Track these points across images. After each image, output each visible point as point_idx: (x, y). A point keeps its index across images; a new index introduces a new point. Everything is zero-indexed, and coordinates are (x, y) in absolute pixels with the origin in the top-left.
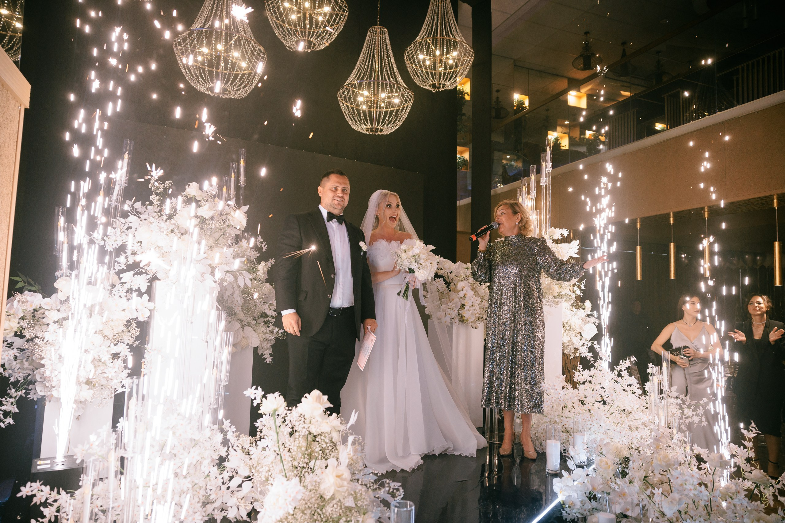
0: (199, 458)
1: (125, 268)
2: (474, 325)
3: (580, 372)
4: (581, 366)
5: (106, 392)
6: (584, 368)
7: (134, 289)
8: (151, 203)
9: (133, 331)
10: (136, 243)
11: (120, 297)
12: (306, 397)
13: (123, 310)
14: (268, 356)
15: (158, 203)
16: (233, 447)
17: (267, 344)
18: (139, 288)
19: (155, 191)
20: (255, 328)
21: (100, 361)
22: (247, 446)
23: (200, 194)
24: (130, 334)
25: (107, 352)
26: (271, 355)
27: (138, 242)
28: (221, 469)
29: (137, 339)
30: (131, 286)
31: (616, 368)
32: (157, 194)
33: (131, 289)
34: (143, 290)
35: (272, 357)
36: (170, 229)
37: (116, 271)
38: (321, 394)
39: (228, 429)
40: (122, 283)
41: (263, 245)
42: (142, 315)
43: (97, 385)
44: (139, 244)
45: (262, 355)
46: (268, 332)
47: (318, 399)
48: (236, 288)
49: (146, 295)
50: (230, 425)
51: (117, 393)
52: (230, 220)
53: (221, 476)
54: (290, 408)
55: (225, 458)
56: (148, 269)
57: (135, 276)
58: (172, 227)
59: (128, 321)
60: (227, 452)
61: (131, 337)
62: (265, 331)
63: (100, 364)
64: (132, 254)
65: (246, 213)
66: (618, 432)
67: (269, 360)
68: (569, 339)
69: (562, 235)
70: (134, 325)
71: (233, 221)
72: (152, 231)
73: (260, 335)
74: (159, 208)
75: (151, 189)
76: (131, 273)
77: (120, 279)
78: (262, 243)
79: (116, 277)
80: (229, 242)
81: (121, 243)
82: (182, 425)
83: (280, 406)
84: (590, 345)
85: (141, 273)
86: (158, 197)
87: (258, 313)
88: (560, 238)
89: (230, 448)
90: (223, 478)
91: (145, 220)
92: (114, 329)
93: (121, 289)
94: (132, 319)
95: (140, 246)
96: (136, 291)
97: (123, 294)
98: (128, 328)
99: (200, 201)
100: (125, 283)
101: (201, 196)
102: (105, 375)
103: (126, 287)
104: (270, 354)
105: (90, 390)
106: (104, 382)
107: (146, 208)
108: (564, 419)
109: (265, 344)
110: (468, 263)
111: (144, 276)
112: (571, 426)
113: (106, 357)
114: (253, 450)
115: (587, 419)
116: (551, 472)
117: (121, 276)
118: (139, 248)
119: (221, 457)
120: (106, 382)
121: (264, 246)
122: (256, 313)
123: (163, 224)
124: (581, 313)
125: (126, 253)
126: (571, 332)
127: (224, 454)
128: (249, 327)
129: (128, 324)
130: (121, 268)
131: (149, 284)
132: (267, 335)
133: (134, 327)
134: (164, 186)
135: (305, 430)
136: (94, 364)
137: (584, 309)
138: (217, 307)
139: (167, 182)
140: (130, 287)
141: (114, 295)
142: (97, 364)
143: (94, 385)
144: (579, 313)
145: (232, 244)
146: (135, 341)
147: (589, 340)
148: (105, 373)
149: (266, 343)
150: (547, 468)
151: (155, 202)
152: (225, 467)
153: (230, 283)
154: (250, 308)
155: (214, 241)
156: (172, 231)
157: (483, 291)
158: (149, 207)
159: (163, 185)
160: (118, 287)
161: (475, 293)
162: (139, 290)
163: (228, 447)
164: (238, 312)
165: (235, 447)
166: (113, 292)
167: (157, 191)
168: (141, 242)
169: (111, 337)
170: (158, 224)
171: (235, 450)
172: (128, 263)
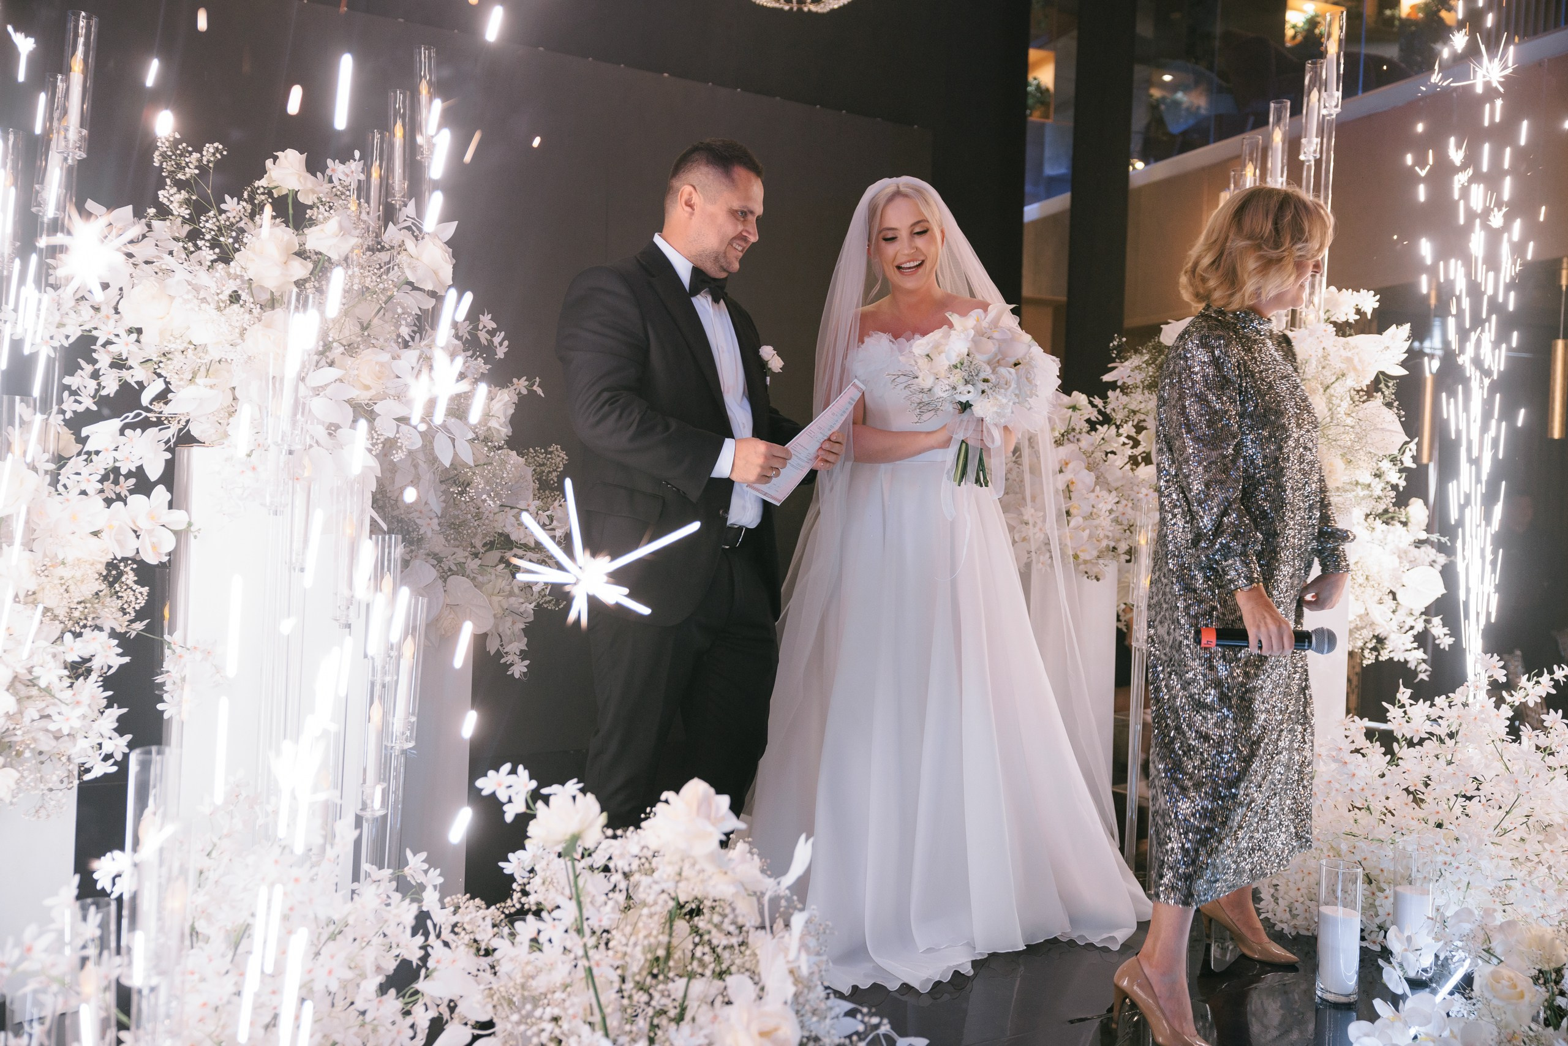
0: (349, 975)
1: (94, 408)
2: (1094, 570)
3: (1403, 706)
4: (1409, 692)
5: (55, 774)
6: (1415, 697)
7: (124, 471)
8: (164, 212)
9: (128, 595)
10: (123, 334)
11: (84, 493)
12: (666, 802)
13: (95, 534)
14: (517, 659)
15: (185, 212)
16: (438, 936)
17: (514, 623)
18: (140, 468)
19: (172, 173)
20: (480, 578)
21: (32, 683)
22: (485, 935)
23: (310, 185)
24: (120, 603)
25: (54, 656)
26: (523, 655)
27: (130, 331)
28: (407, 1000)
29: (140, 615)
30: (115, 460)
31: (1508, 699)
32: (180, 185)
33: (116, 471)
34: (154, 472)
35: (527, 662)
36: (228, 292)
37: (68, 415)
38: (712, 791)
39: (421, 878)
40: (89, 453)
41: (497, 340)
42: (154, 546)
43: (27, 754)
44: (134, 336)
45: (499, 654)
46: (516, 590)
47: (704, 808)
48: (423, 466)
49: (160, 490)
50: (426, 866)
51: (87, 777)
52: (405, 266)
53: (409, 1020)
54: (619, 832)
55: (419, 968)
56: (167, 410)
57: (128, 432)
58: (231, 286)
59: (111, 566)
60: (424, 947)
61: (123, 610)
62: (508, 588)
63: (34, 691)
64: (113, 365)
65: (449, 243)
66: (1535, 888)
67: (519, 669)
68: (1363, 612)
69: (1358, 311)
70: (130, 577)
71: (414, 269)
72: (172, 298)
73: (496, 599)
74: (187, 228)
75: (161, 169)
76: (116, 423)
77: (83, 441)
78: (492, 333)
79: (67, 435)
80: (405, 331)
81: (79, 333)
82: (297, 880)
83: (590, 825)
84: (1420, 627)
85: (145, 425)
86: (184, 194)
87: (485, 536)
88: (1353, 318)
89: (432, 937)
90: (412, 1026)
91: (147, 262)
92: (72, 588)
93: (85, 472)
94: (124, 560)
95: (138, 341)
96: (128, 476)
97: (93, 486)
98: (111, 585)
99: (311, 207)
100: (97, 453)
101: (313, 191)
102: (52, 727)
103: (102, 464)
104: (522, 651)
105: (8, 770)
106: (46, 744)
107: (149, 226)
108: (1362, 844)
109: (509, 624)
110: (1075, 393)
111: (152, 431)
112: (1387, 865)
113: (52, 674)
114: (502, 945)
115: (1437, 848)
116: (1330, 997)
117: (85, 432)
118: (134, 348)
119: (405, 964)
120: (54, 743)
121: (501, 344)
122: (480, 536)
123: (203, 277)
124: (1400, 537)
125: (94, 362)
126: (1369, 590)
127: (414, 956)
128: (460, 578)
129: (112, 572)
130: (80, 409)
131: (169, 456)
132: (512, 600)
133: (130, 583)
134: (200, 160)
135: (665, 896)
136: (15, 693)
137: (1405, 524)
138: (373, 521)
139: (209, 148)
140: (111, 464)
141: (65, 486)
142: (23, 691)
143: (19, 754)
144: (1390, 537)
145: (413, 338)
146: (132, 622)
147: (1417, 613)
148: (48, 716)
149: (509, 620)
150: (1319, 985)
151: (175, 208)
152: (417, 992)
153: (410, 453)
154: (464, 523)
155: (358, 329)
156: (235, 298)
157: (1119, 473)
158: (156, 223)
159: (196, 155)
160: (76, 463)
161: (1097, 478)
162: (139, 473)
163: (426, 934)
164: (429, 534)
165: (446, 935)
166: (63, 479)
167: (180, 176)
168: (139, 331)
169: (62, 613)
170: (189, 277)
171: (446, 944)
172: (104, 393)
